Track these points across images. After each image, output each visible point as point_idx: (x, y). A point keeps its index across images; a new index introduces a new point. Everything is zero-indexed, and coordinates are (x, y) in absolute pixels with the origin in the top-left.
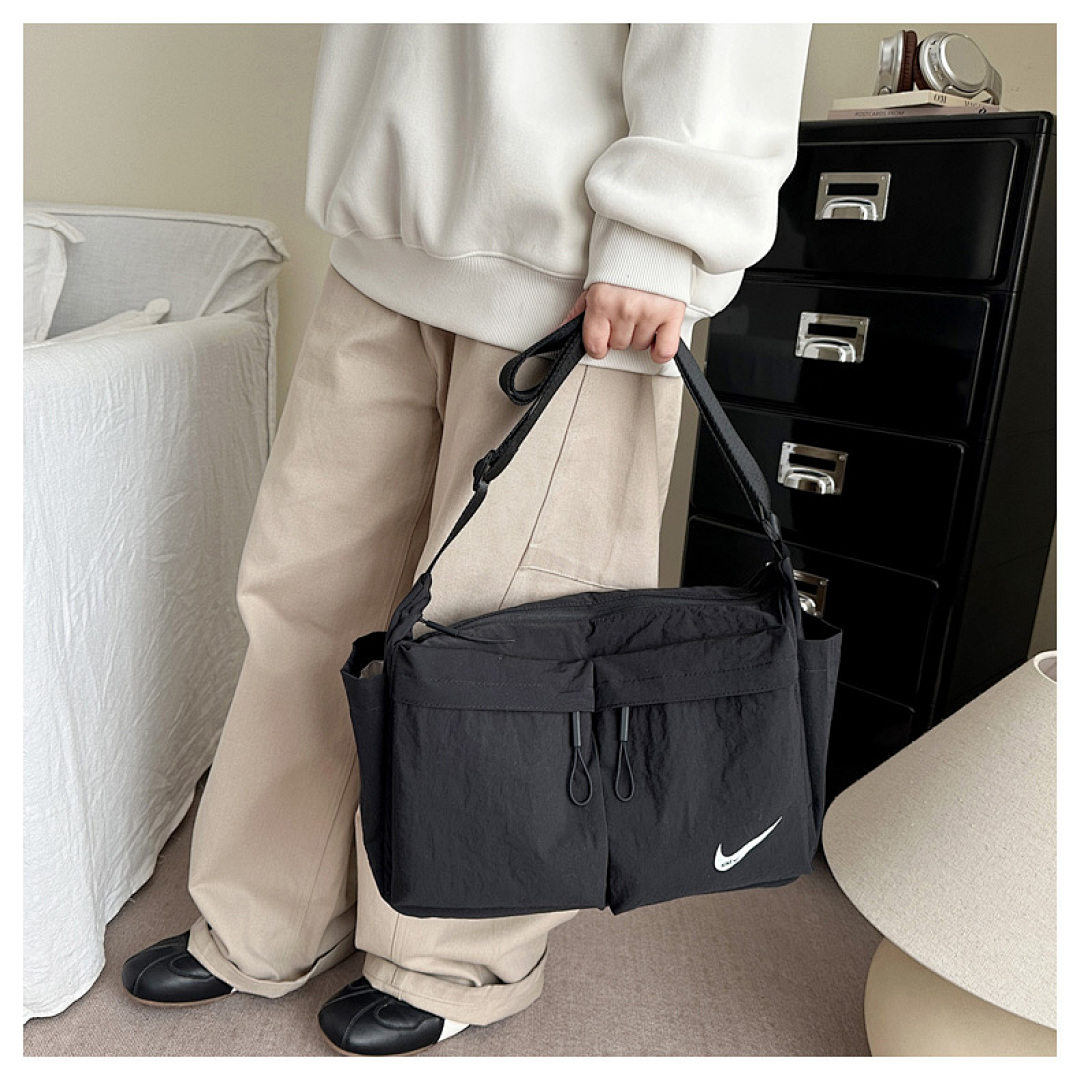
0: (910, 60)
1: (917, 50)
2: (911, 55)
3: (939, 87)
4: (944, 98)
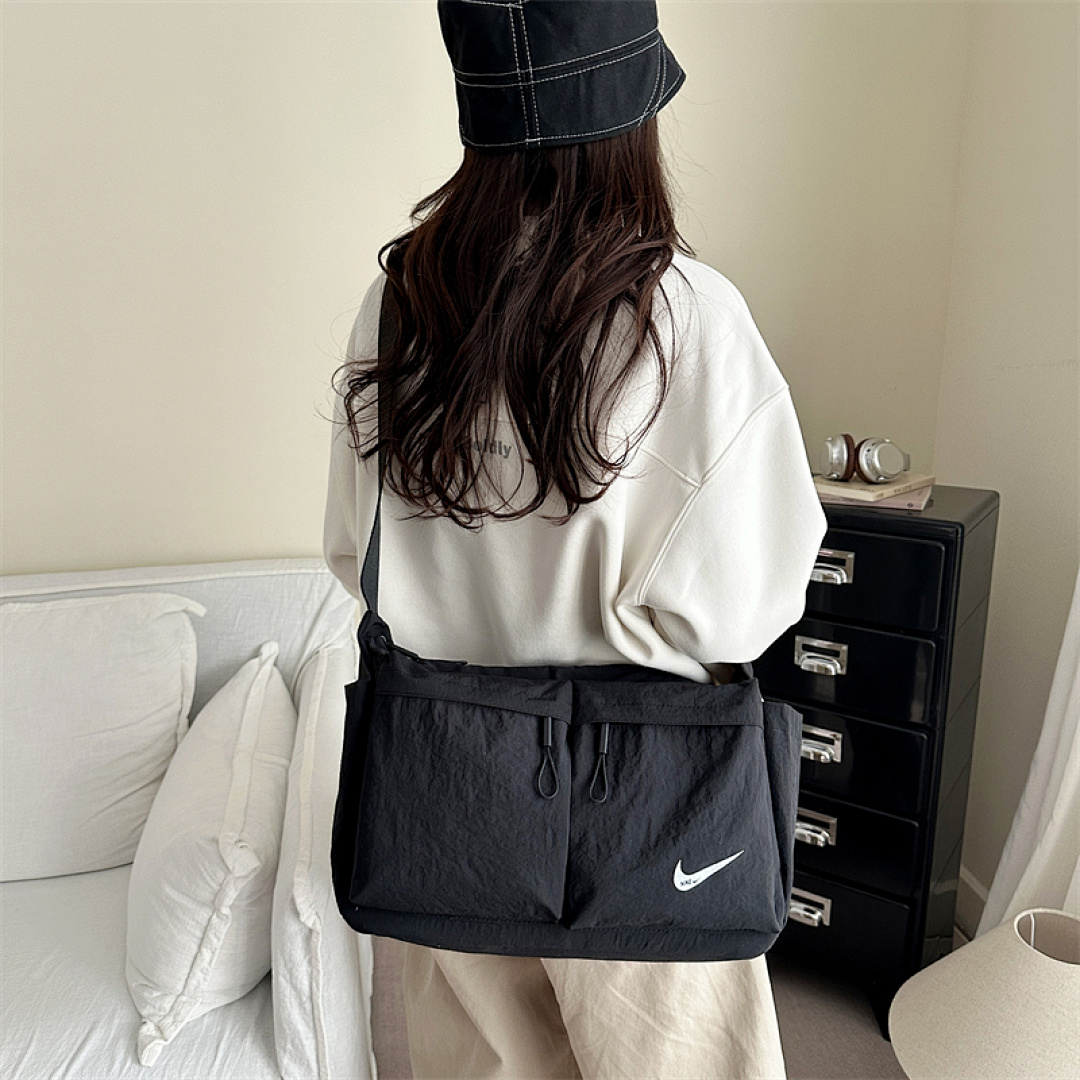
1: (857, 452)
3: (873, 479)
4: (882, 495)
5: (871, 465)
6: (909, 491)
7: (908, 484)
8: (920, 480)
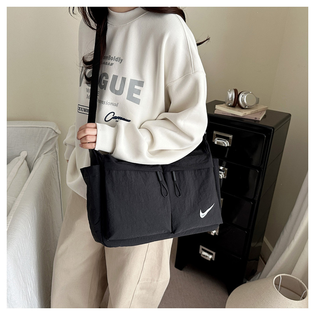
0: (236, 100)
1: (238, 96)
2: (236, 98)
3: (243, 107)
4: (246, 113)
5: (243, 101)
6: (257, 112)
7: (257, 110)
8: (262, 108)
